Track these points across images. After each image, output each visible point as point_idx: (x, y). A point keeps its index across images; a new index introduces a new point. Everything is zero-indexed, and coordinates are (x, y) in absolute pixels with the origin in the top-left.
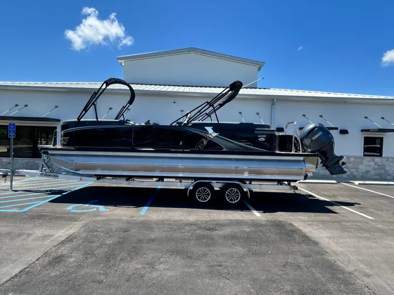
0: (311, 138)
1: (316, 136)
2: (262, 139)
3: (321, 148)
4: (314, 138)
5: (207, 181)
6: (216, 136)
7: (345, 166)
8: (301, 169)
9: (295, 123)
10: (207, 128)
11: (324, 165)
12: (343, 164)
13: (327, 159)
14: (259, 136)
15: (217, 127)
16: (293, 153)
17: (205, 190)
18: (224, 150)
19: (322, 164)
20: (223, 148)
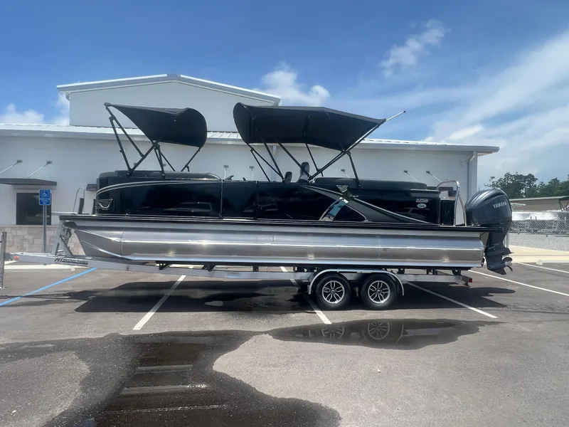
2: (422, 206)
5: (338, 270)
9: (458, 183)
10: (340, 187)
18: (366, 221)
20: (364, 219)
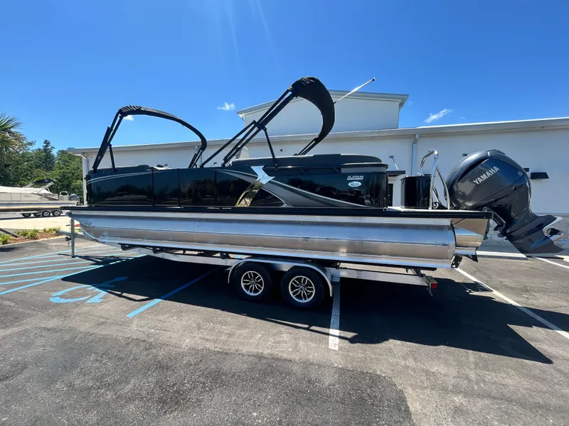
0: (471, 181)
1: (484, 177)
2: (355, 184)
3: (496, 201)
4: (479, 180)
6: (270, 182)
7: (558, 236)
8: (445, 245)
9: (436, 153)
10: (254, 168)
11: (503, 234)
12: (554, 232)
13: (510, 222)
14: (349, 178)
15: (272, 166)
16: (430, 210)
17: (255, 275)
18: (285, 206)
19: (498, 232)
20: (283, 204)
